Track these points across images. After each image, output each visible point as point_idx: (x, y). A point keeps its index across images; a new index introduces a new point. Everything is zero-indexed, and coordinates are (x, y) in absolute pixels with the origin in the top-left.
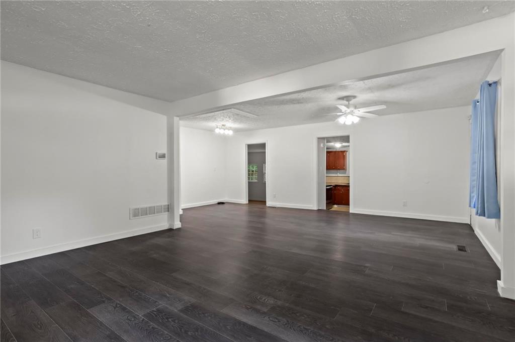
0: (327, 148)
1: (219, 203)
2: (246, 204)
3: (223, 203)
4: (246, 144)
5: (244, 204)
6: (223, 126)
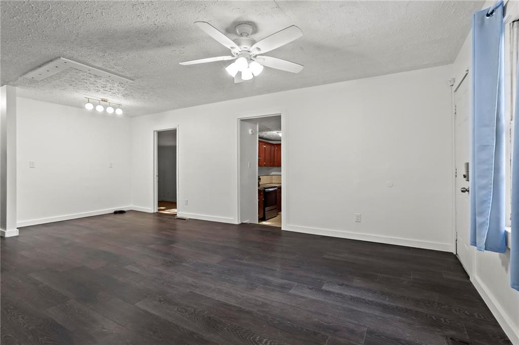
0: (259, 138)
1: (116, 213)
2: (154, 213)
3: (122, 212)
4: (154, 131)
5: (151, 213)
6: (102, 101)
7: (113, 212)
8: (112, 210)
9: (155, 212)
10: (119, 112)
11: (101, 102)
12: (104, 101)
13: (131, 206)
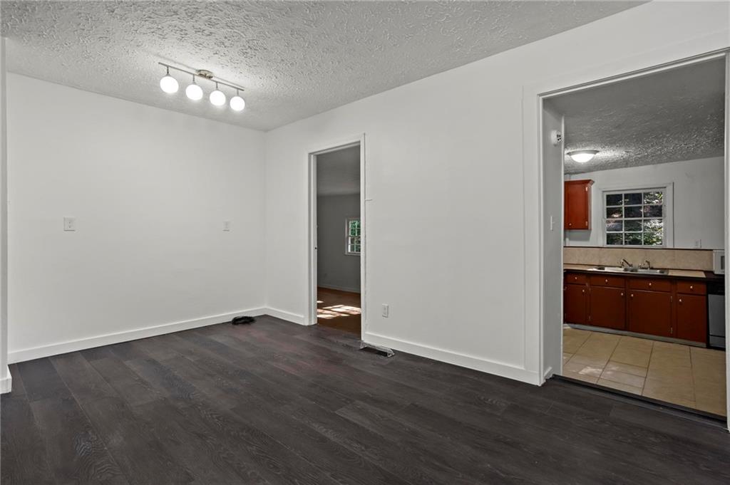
3: (247, 321)
4: (310, 154)
5: (305, 326)
6: (201, 75)
7: (230, 319)
8: (228, 315)
9: (313, 323)
10: (238, 105)
11: (198, 79)
12: (205, 76)
13: (266, 306)
